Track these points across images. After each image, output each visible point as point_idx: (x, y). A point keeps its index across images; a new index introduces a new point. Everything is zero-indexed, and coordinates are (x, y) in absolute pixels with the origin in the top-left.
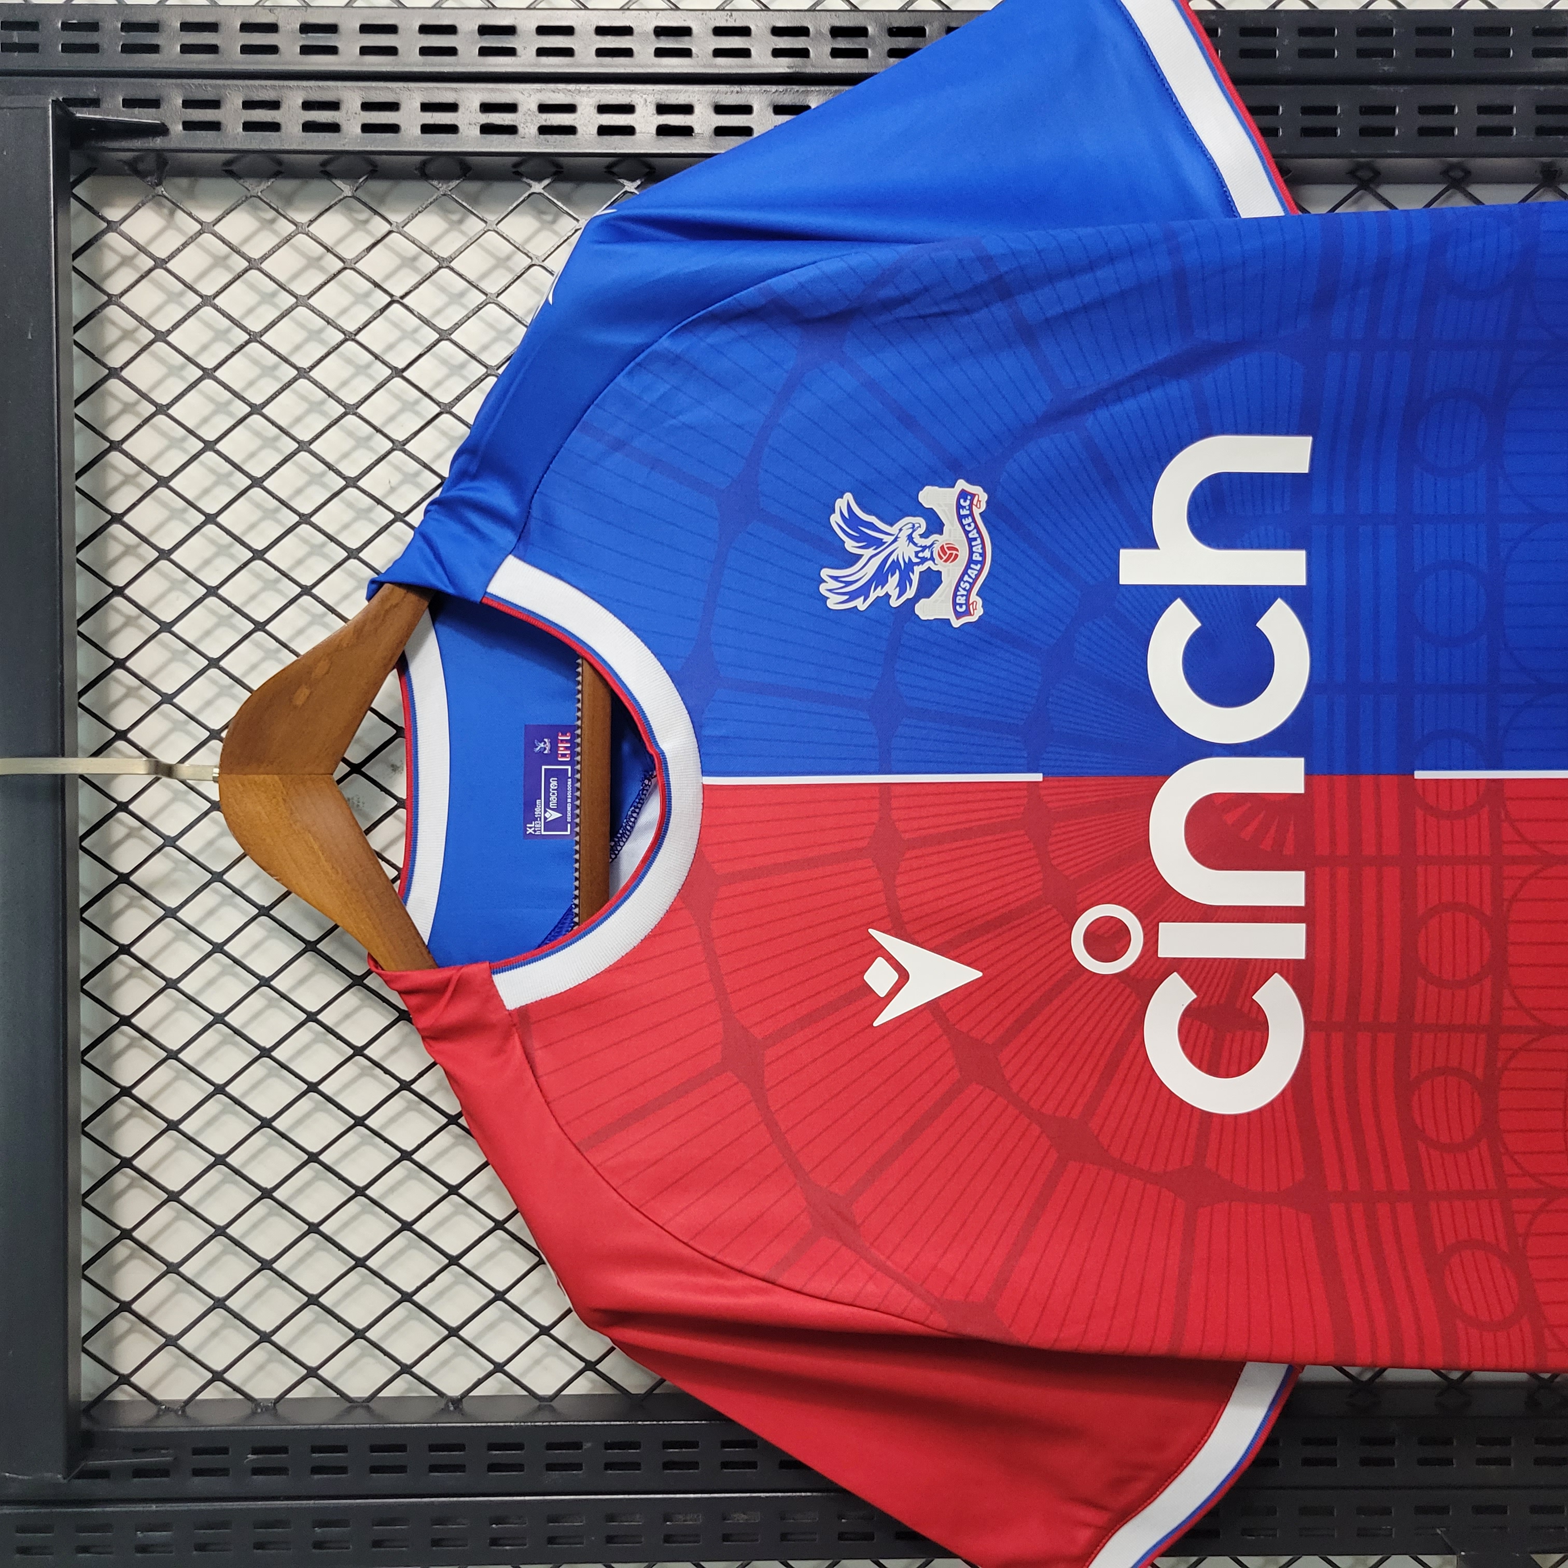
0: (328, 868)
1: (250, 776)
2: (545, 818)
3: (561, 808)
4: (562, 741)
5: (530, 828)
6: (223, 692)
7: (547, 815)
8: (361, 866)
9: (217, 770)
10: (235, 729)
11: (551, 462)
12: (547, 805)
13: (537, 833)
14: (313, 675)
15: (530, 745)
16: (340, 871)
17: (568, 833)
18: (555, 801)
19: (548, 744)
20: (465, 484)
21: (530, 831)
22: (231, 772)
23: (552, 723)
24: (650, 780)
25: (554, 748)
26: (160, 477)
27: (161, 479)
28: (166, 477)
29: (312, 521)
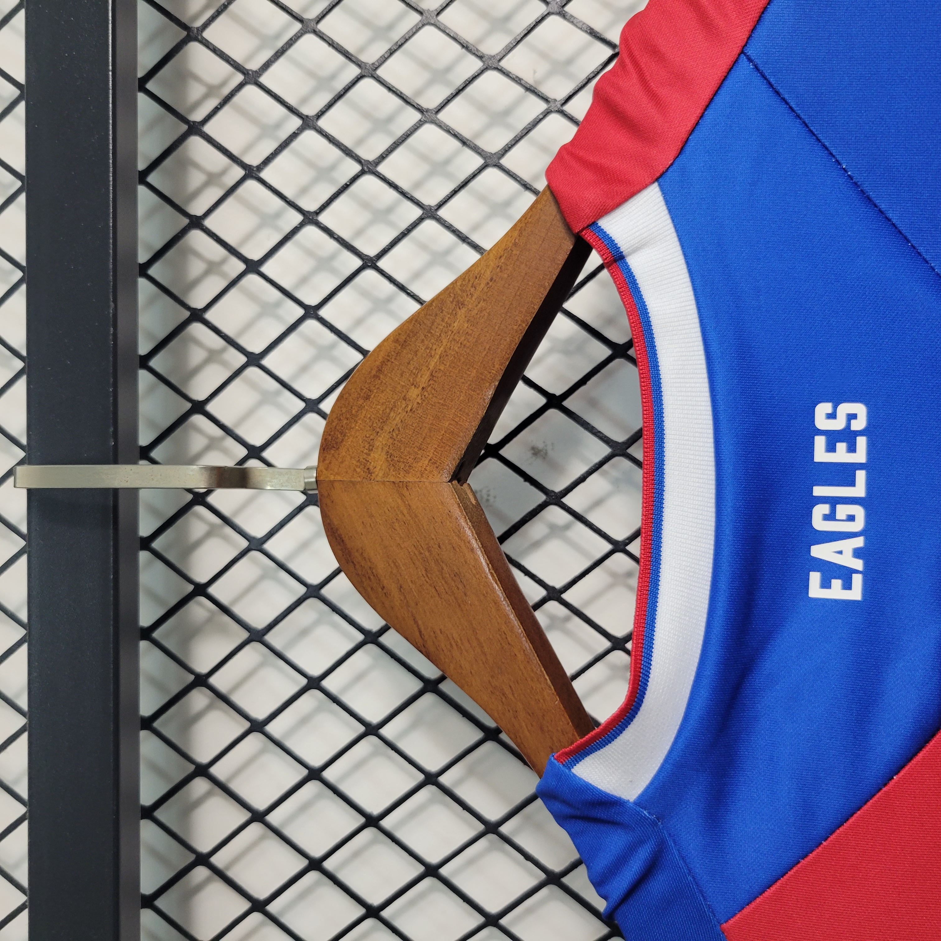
26: (247, 70)
27: (248, 73)
28: (256, 72)
29: (438, 119)
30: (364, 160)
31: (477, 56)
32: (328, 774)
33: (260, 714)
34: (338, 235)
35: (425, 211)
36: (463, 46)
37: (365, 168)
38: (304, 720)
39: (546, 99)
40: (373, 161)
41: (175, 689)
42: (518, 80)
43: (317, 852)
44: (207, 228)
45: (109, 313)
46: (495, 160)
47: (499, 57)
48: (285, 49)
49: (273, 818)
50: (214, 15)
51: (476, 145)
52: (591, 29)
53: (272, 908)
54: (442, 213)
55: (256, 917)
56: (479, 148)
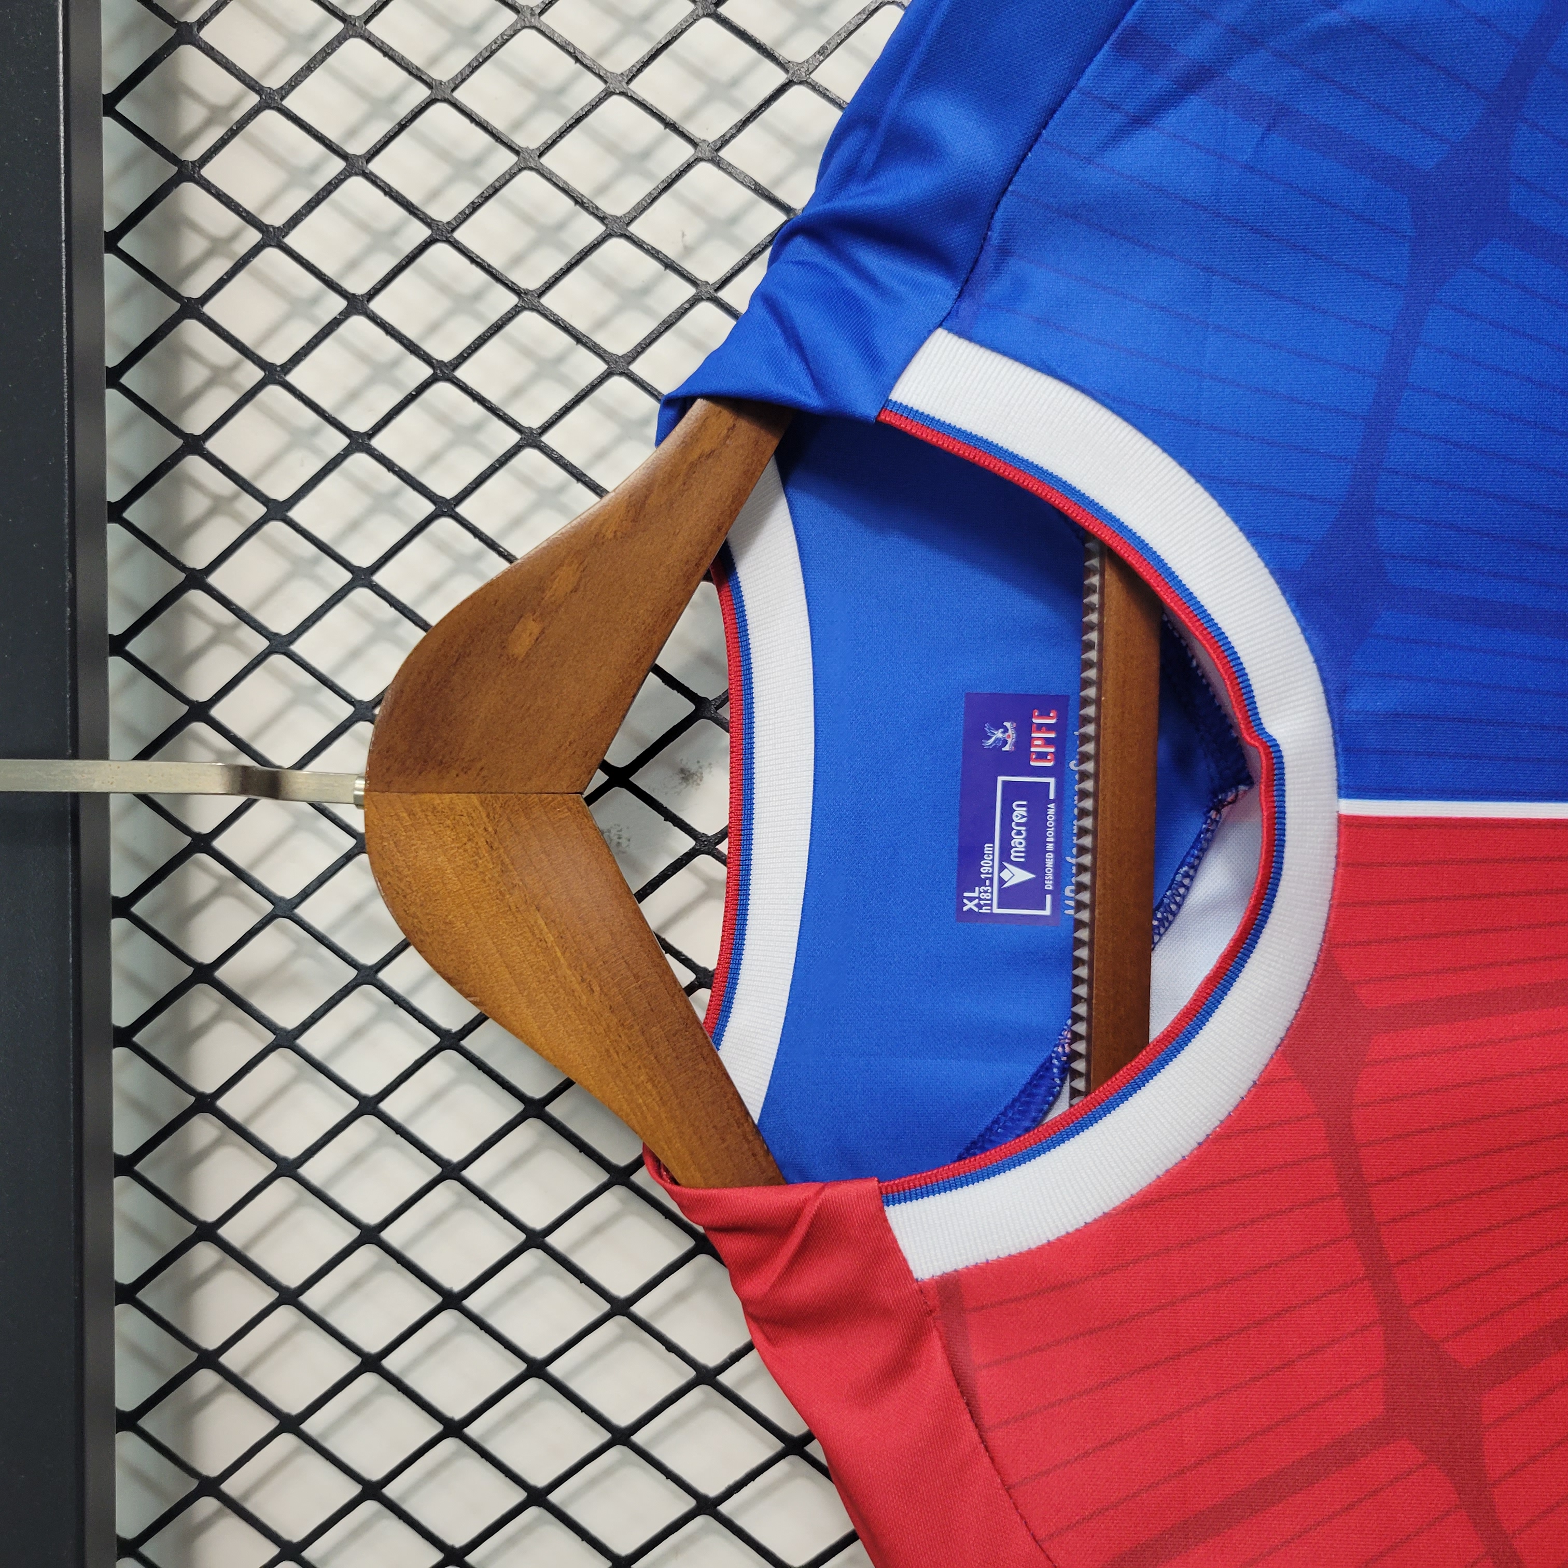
0: (573, 981)
1: (426, 797)
2: (1002, 881)
3: (1033, 861)
4: (1040, 727)
5: (971, 899)
6: (380, 633)
7: (1005, 875)
8: (636, 977)
9: (361, 784)
10: (396, 702)
11: (1045, 125)
12: (1005, 855)
13: (984, 910)
14: (548, 593)
15: (976, 734)
16: (597, 989)
17: (1047, 912)
18: (1021, 848)
19: (1011, 733)
20: (855, 188)
21: (970, 905)
22: (388, 787)
23: (1020, 689)
24: (1218, 812)
25: (1024, 741)
26: (267, 226)
27: (268, 231)
28: (279, 228)
29: (542, 305)
30: (437, 360)
31: (597, 216)
32: (389, 1235)
33: (290, 1150)
34: (400, 468)
35: (523, 436)
36: (577, 202)
37: (438, 372)
38: (357, 1159)
39: (693, 281)
40: (450, 361)
41: (169, 1116)
42: (654, 253)
43: (373, 1346)
44: (209, 453)
45: (64, 587)
46: (622, 364)
47: (627, 220)
48: (321, 197)
49: (312, 1299)
50: (218, 145)
51: (595, 343)
52: (756, 183)
53: (310, 1426)
54: (548, 439)
55: (287, 1441)
56: (600, 348)
